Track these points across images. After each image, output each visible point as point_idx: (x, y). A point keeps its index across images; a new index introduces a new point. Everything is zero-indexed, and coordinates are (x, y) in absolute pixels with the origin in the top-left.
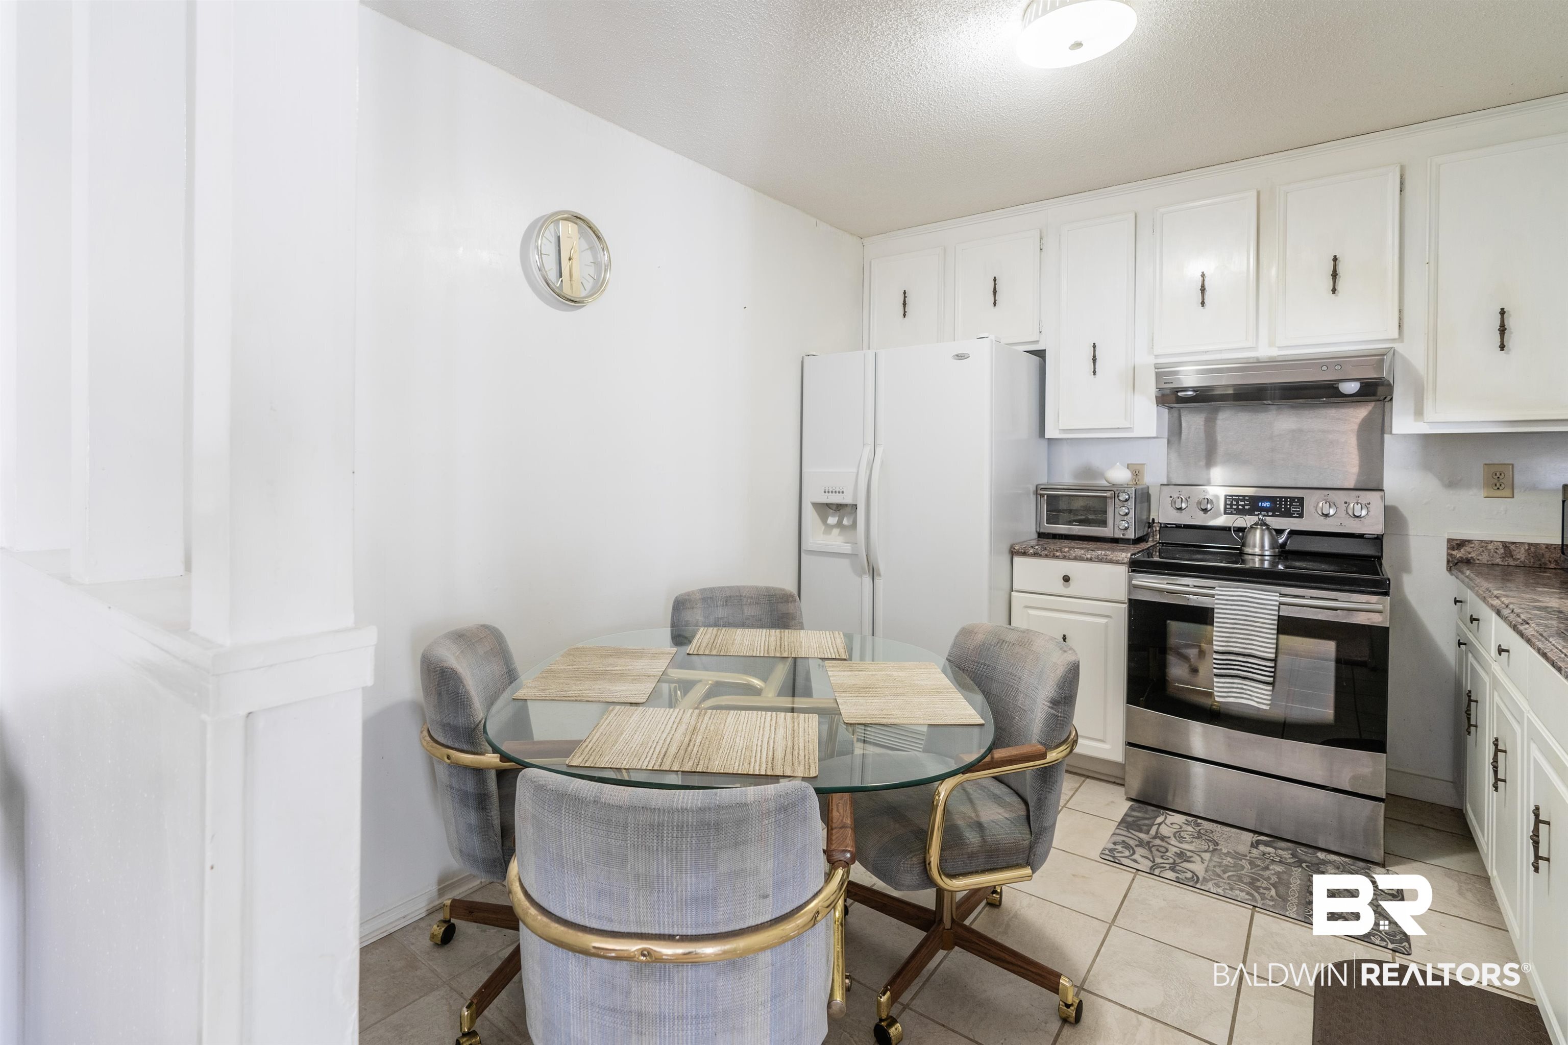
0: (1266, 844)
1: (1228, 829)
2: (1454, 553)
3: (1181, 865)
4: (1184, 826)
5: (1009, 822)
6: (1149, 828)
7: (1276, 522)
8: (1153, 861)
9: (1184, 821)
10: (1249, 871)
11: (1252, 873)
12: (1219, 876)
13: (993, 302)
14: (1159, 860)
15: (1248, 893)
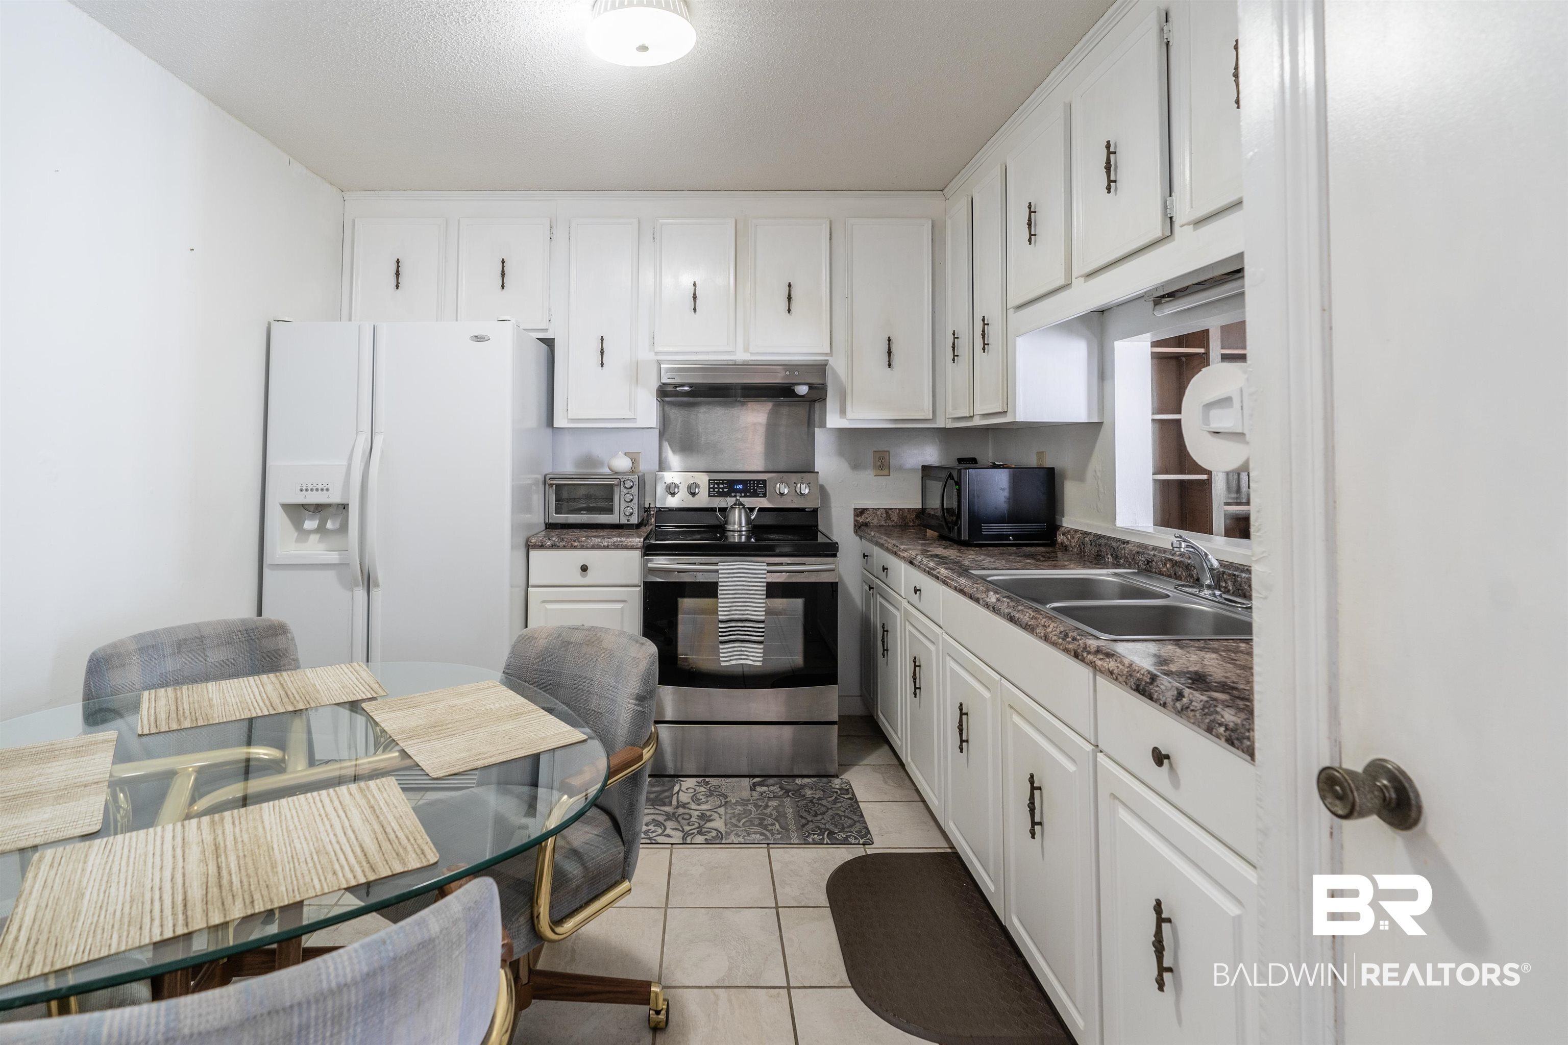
0: (761, 784)
1: (730, 780)
2: (858, 519)
3: (705, 826)
4: (697, 788)
5: (601, 838)
6: (670, 799)
7: (749, 502)
8: (683, 831)
9: (696, 783)
10: (756, 813)
11: (758, 814)
12: (736, 826)
13: (501, 284)
14: (687, 828)
15: (762, 834)
